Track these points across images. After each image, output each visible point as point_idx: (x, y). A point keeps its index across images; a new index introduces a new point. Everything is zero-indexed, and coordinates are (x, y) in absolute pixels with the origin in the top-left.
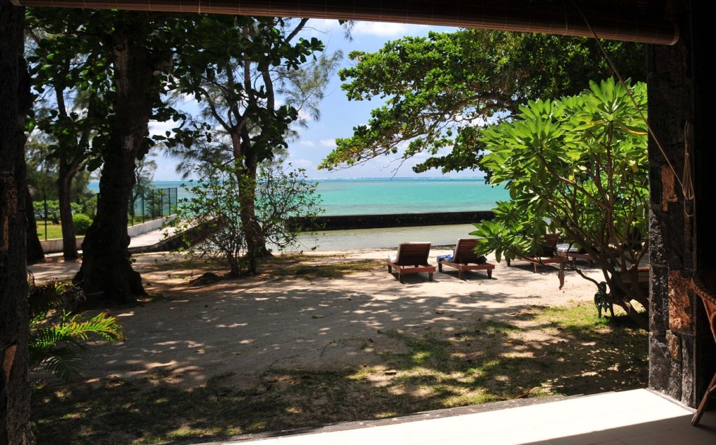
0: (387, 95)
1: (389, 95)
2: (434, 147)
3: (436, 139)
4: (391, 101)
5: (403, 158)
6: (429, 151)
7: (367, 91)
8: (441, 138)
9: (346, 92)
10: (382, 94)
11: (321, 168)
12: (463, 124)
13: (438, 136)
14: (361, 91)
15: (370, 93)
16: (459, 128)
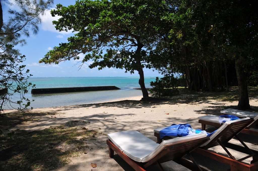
0: (75, 31)
1: (76, 31)
2: (95, 58)
3: (97, 55)
4: (77, 34)
5: (82, 62)
6: (93, 60)
7: (66, 27)
8: (98, 54)
9: (55, 25)
10: (73, 29)
11: (41, 62)
12: (109, 48)
13: (97, 53)
14: (62, 26)
15: (67, 28)
16: (107, 50)
